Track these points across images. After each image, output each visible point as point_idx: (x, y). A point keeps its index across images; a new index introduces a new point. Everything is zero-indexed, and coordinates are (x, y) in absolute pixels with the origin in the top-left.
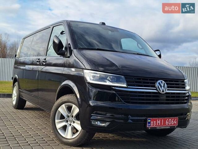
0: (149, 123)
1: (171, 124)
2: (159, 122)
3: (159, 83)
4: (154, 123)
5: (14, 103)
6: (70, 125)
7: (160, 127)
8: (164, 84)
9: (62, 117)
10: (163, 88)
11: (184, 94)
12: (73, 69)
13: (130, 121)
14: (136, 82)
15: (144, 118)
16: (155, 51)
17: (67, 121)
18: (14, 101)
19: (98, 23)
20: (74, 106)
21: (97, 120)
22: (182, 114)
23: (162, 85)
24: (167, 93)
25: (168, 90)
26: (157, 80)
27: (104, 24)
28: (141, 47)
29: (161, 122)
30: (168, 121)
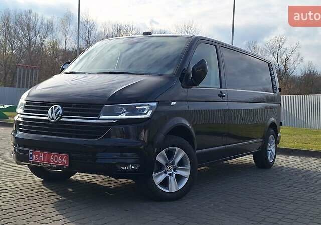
0: (31, 156)
2: (42, 157)
4: (36, 157)
7: (44, 164)
29: (44, 157)
30: (53, 157)
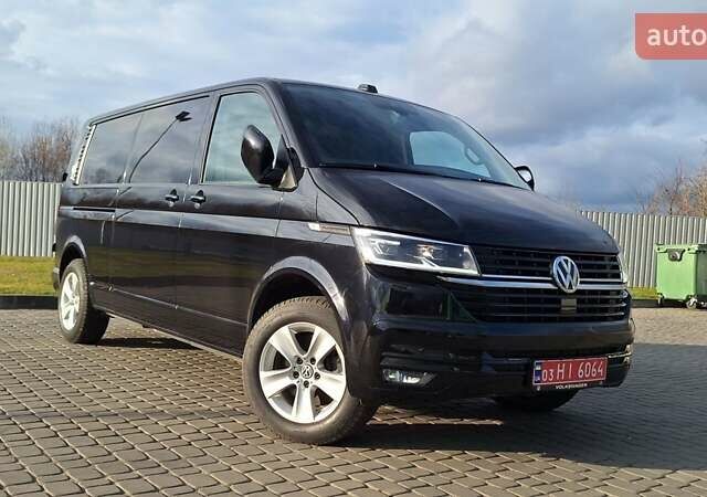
0: (539, 373)
1: (591, 377)
2: (563, 371)
3: (560, 264)
4: (549, 375)
5: (69, 325)
6: (306, 384)
7: (564, 385)
8: (572, 265)
9: (280, 362)
10: (569, 276)
11: (618, 292)
12: (315, 226)
13: (487, 369)
14: (502, 262)
15: (524, 360)
16: (517, 169)
17: (296, 375)
18: (67, 318)
19: (356, 88)
20: (318, 331)
21: (394, 369)
22: (613, 350)
23: (568, 270)
24: (578, 292)
25: (581, 283)
26: (553, 257)
27: (372, 89)
28: (476, 159)
29: (567, 372)
30: (583, 368)
